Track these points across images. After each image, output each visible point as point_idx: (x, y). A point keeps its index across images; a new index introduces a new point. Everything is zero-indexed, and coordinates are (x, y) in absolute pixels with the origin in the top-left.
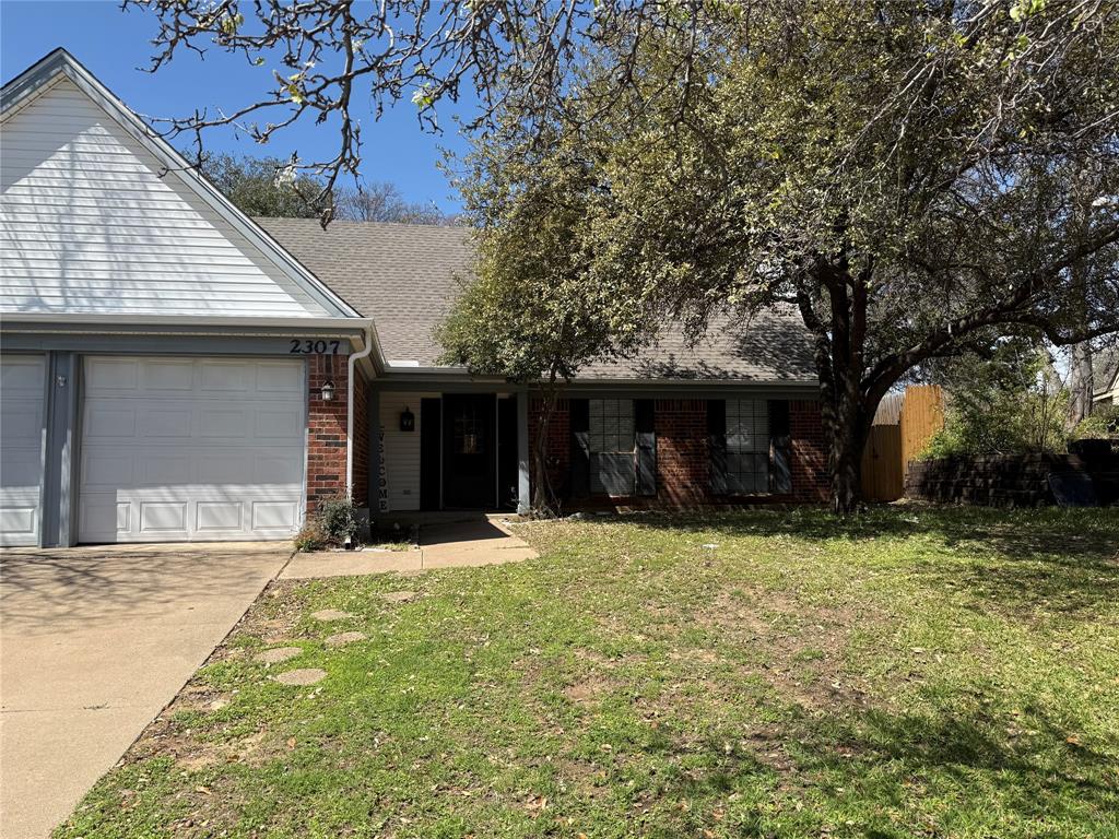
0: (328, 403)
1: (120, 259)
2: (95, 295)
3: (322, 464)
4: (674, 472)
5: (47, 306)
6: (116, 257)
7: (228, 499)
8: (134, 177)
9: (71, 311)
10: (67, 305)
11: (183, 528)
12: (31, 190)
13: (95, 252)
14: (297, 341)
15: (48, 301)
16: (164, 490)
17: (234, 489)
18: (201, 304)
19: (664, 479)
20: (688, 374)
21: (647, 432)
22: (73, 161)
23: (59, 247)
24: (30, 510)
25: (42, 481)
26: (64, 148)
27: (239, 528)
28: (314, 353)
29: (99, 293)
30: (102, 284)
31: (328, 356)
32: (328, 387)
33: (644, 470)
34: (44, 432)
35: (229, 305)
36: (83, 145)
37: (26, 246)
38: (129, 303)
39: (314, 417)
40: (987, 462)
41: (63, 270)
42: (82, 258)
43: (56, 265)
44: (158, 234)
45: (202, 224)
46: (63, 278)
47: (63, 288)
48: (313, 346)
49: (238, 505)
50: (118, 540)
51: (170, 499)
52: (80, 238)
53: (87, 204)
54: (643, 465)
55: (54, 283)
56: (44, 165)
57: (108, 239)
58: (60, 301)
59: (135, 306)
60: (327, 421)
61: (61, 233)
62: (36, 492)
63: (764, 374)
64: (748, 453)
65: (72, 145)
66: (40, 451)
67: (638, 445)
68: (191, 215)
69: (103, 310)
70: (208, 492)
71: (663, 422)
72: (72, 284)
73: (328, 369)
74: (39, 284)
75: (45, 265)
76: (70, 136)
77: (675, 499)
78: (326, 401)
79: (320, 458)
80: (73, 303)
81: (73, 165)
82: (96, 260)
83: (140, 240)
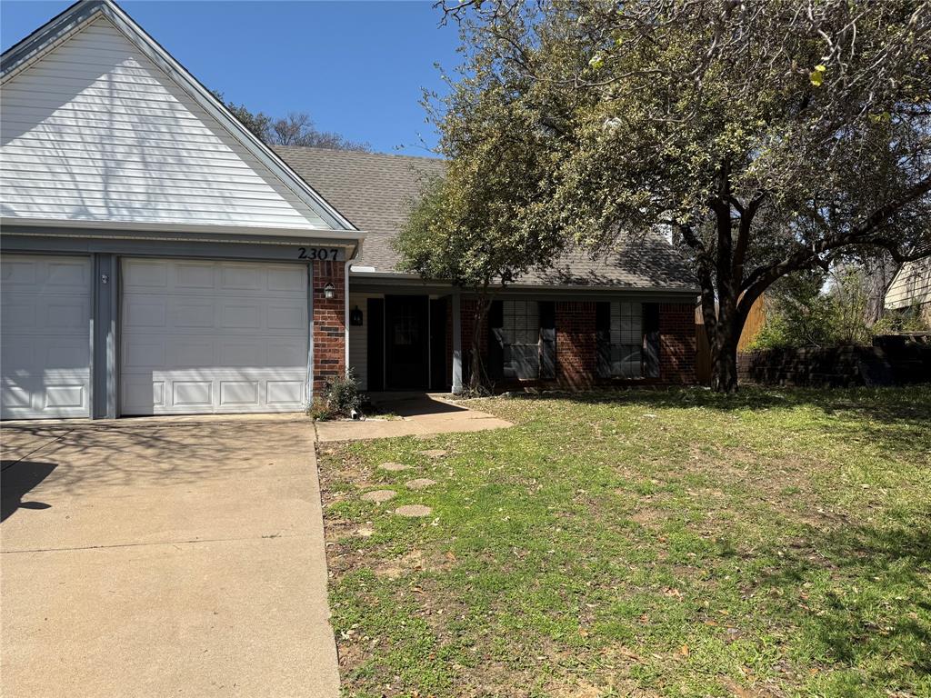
0: (330, 300)
1: (154, 176)
2: (134, 206)
3: (325, 351)
4: (570, 360)
5: (91, 215)
6: (150, 174)
7: (248, 379)
8: (164, 106)
9: (113, 219)
10: (111, 214)
11: (209, 403)
12: (76, 114)
13: (133, 170)
14: (303, 249)
15: (93, 210)
16: (193, 372)
17: (253, 372)
18: (224, 216)
19: (562, 366)
20: (581, 281)
21: (549, 328)
22: (111, 89)
23: (100, 163)
24: (80, 388)
25: (91, 363)
26: (103, 78)
27: (255, 402)
28: (317, 259)
29: (137, 205)
30: (141, 197)
31: (329, 262)
32: (329, 287)
33: (546, 359)
34: (92, 322)
35: (247, 218)
36: (120, 76)
37: (72, 162)
38: (163, 214)
39: (318, 313)
40: (807, 353)
41: (106, 183)
42: (121, 174)
43: (99, 179)
44: (186, 155)
45: (223, 148)
46: (106, 191)
47: (106, 199)
48: (317, 254)
49: (255, 383)
50: (155, 413)
51: (198, 379)
52: (119, 157)
53: (124, 127)
54: (546, 355)
55: (98, 195)
56: (85, 92)
57: (144, 158)
58: (104, 211)
59: (168, 216)
60: (329, 316)
61: (103, 152)
62: (86, 373)
63: (641, 282)
64: (627, 345)
65: (110, 76)
66: (89, 338)
67: (542, 338)
68: (214, 140)
69: (142, 219)
70: (230, 373)
71: (561, 320)
72: (114, 196)
73: (329, 274)
74: (84, 196)
75: (90, 179)
76: (108, 69)
77: (570, 382)
78: (328, 299)
79: (324, 346)
80: (115, 213)
81: (111, 93)
82: (134, 177)
83: (170, 160)
